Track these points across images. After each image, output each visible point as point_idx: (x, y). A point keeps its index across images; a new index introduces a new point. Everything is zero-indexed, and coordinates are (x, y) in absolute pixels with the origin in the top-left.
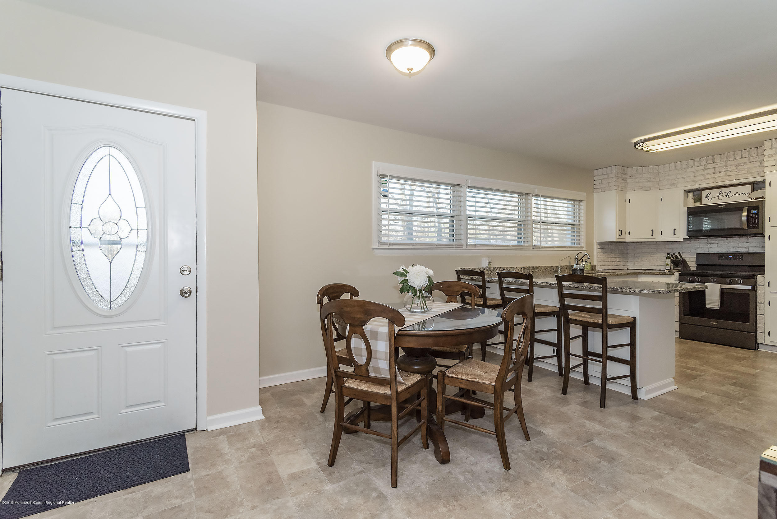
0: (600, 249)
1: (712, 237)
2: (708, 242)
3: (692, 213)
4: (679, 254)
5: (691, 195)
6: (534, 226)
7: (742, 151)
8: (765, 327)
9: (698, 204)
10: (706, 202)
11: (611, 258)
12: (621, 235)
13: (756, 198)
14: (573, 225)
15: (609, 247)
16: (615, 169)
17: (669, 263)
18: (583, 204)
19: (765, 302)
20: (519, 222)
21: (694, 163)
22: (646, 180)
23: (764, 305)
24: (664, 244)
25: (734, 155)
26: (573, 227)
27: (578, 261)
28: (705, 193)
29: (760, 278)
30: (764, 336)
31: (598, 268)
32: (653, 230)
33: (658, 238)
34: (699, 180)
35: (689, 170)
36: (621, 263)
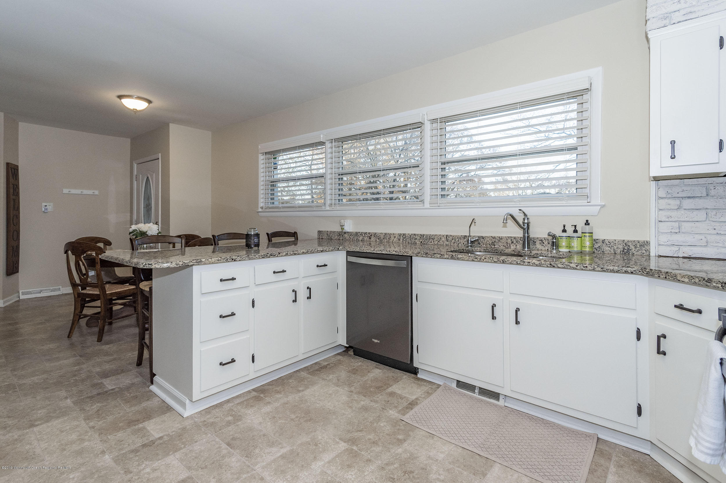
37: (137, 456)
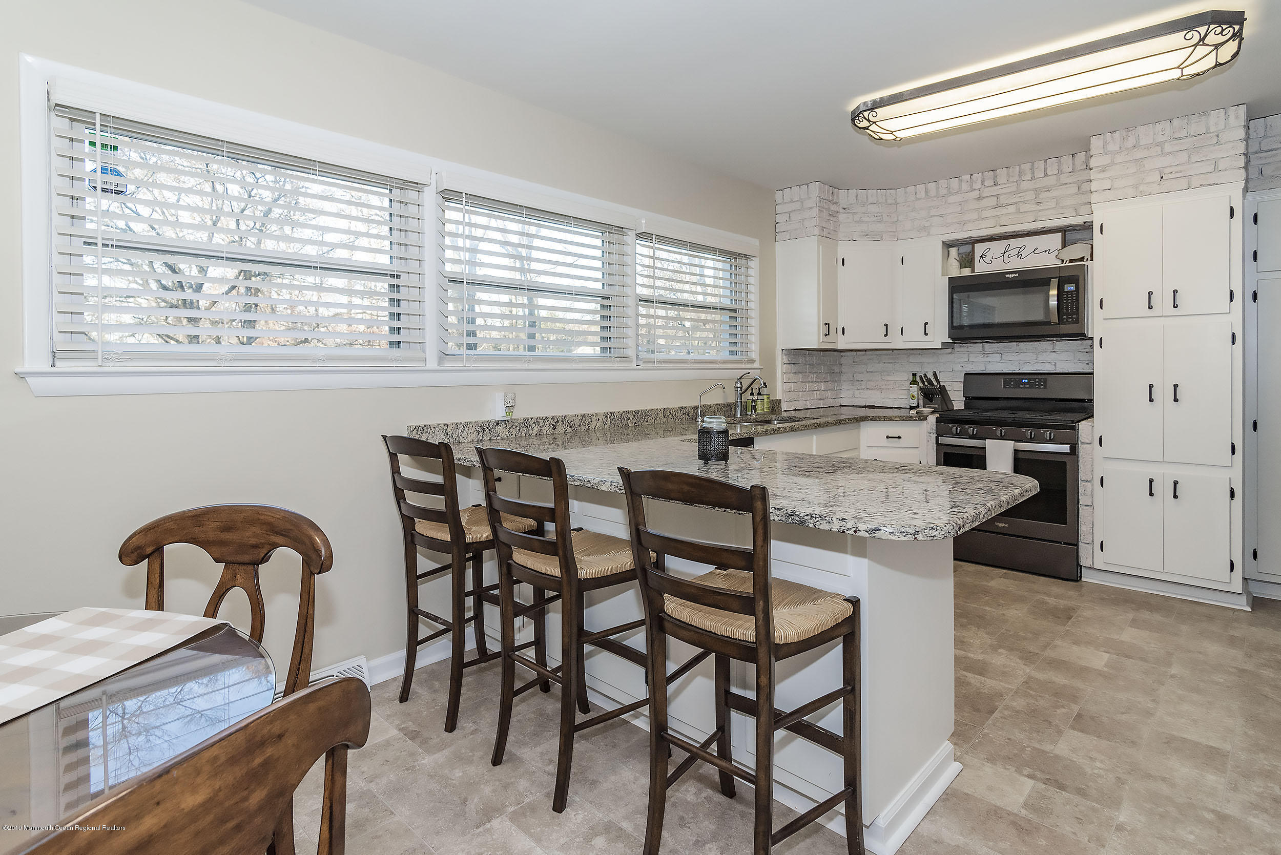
0: (788, 366)
1: (991, 340)
2: (983, 350)
3: (957, 287)
4: (935, 374)
5: (953, 251)
6: (642, 310)
7: (1045, 161)
8: (1094, 531)
9: (967, 272)
10: (981, 268)
11: (811, 384)
12: (829, 334)
13: (1071, 261)
14: (734, 311)
15: (806, 361)
16: (815, 188)
17: (915, 394)
18: (754, 264)
19: (1094, 478)
20: (603, 298)
21: (960, 186)
22: (875, 218)
23: (1092, 485)
24: (906, 354)
25: (1032, 169)
26: (733, 315)
27: (741, 394)
28: (979, 248)
29: (1083, 426)
30: (1093, 552)
31: (784, 406)
32: (886, 325)
33: (897, 342)
34: (969, 221)
35: (951, 199)
36: (829, 394)
37: (1086, 786)
